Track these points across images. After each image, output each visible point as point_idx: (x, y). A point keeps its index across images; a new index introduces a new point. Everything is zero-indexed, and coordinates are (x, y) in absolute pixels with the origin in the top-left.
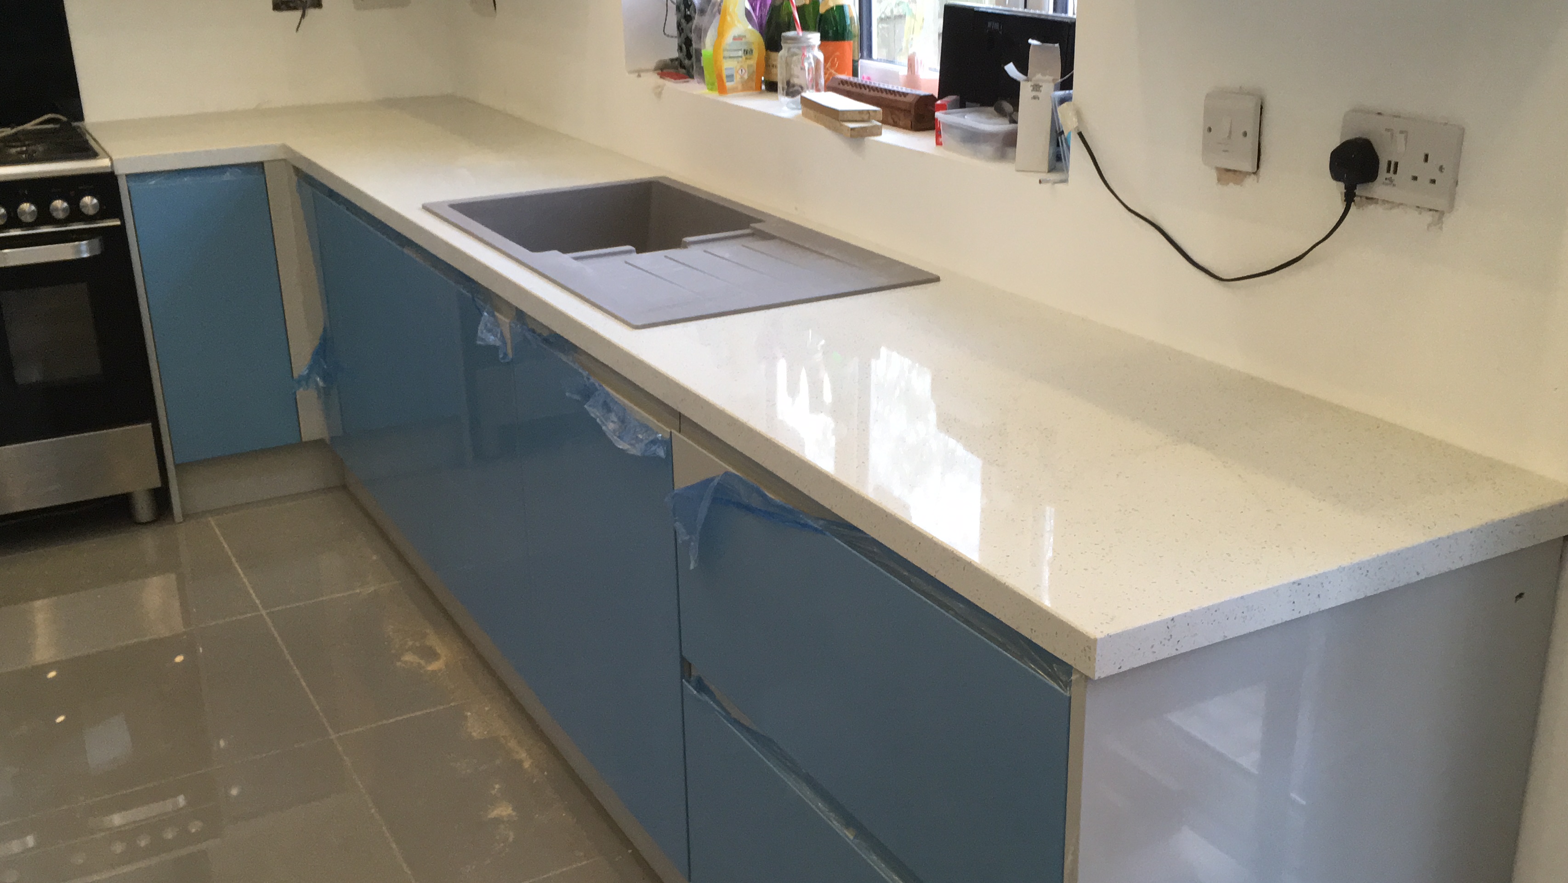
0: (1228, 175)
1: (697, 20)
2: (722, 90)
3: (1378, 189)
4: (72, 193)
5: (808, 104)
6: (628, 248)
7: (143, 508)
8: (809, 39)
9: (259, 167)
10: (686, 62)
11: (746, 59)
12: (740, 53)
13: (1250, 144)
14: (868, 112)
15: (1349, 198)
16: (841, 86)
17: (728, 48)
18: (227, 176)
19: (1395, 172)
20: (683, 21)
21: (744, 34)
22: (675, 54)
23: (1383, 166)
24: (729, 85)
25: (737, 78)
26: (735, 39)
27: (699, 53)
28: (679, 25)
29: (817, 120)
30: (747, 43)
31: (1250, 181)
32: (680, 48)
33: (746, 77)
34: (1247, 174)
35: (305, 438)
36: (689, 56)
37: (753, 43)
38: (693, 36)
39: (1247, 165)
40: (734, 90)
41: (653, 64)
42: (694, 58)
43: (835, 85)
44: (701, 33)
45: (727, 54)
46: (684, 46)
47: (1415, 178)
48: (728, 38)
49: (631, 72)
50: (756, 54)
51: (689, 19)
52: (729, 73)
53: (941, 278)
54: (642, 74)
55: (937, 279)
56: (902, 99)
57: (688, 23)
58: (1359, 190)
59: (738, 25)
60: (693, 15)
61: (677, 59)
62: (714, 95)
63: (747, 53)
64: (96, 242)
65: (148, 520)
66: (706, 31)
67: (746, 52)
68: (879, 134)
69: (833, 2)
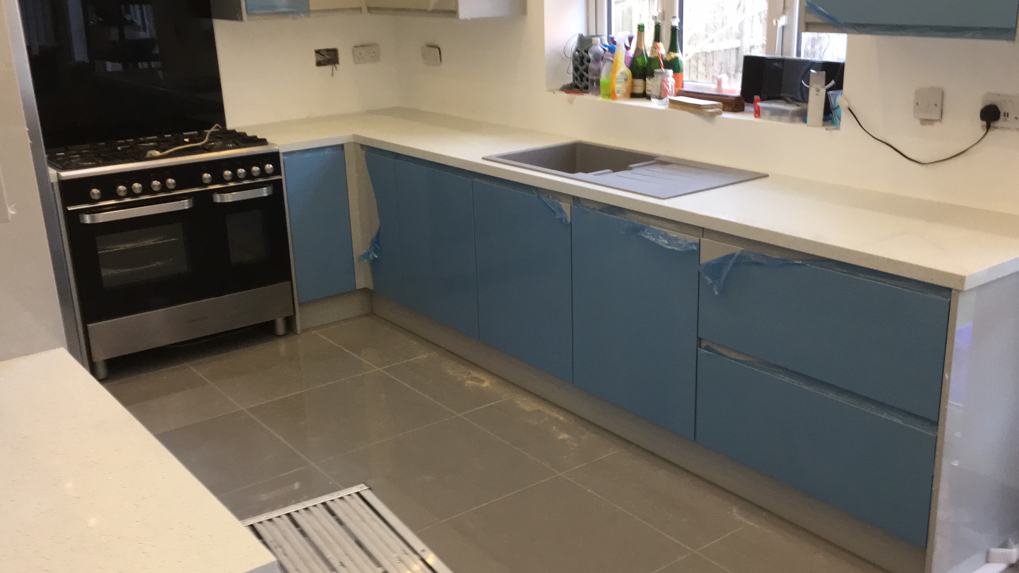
0: (925, 122)
2: (612, 97)
3: (999, 123)
4: (260, 163)
5: (672, 101)
6: (608, 170)
7: (280, 327)
8: (668, 72)
9: (342, 146)
11: (625, 83)
12: (623, 80)
13: (938, 109)
14: (715, 105)
15: (988, 127)
17: (618, 78)
18: (326, 152)
19: (1008, 116)
21: (624, 71)
23: (1002, 114)
25: (621, 92)
26: (621, 73)
29: (683, 109)
30: (626, 76)
31: (937, 124)
33: (624, 91)
34: (936, 121)
35: (358, 288)
38: (588, 73)
39: (936, 117)
41: (559, 87)
45: (618, 81)
46: (579, 78)
47: (1016, 118)
48: (618, 74)
49: (549, 91)
50: (628, 81)
52: (618, 90)
53: (769, 175)
54: (554, 92)
55: (767, 176)
57: (583, 67)
58: (992, 125)
59: (622, 68)
60: (588, 62)
62: (609, 100)
64: (270, 188)
65: (282, 334)
67: (625, 79)
68: (721, 114)
69: (673, 55)
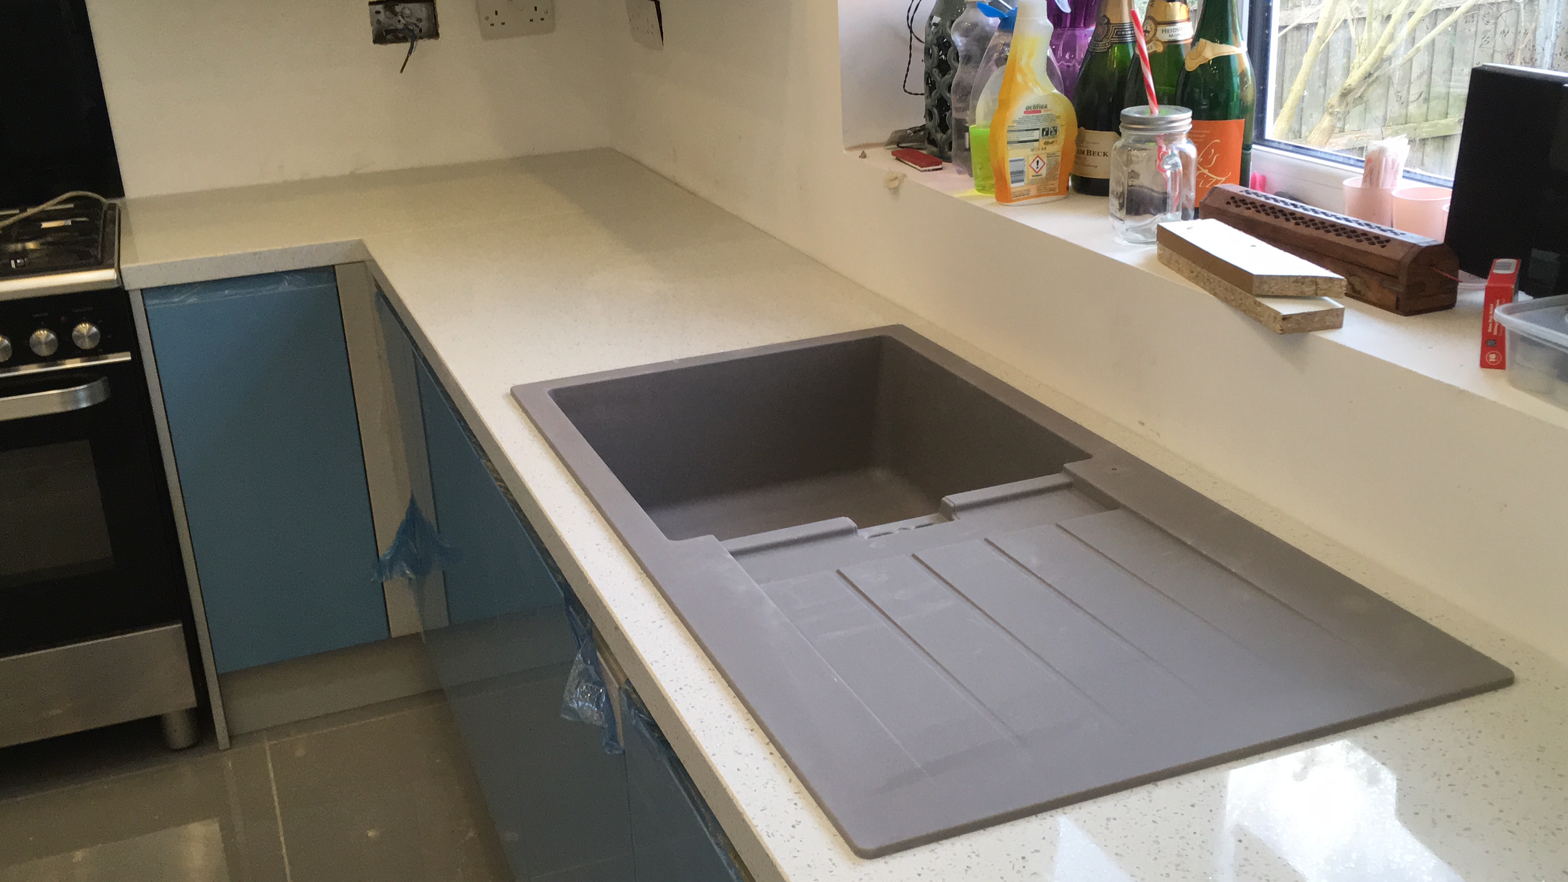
1: (961, 73)
2: (1004, 196)
4: (61, 320)
5: (1165, 238)
7: (179, 732)
8: (1171, 120)
9: (329, 271)
10: (939, 136)
11: (1046, 143)
12: (1036, 135)
16: (1233, 209)
17: (1017, 126)
18: (285, 287)
20: (936, 72)
21: (1042, 103)
22: (919, 120)
24: (1015, 187)
25: (1029, 174)
26: (1029, 110)
27: (962, 129)
28: (928, 76)
29: (1196, 279)
30: (1051, 118)
32: (929, 114)
33: (1044, 172)
35: (396, 633)
36: (943, 126)
37: (1058, 117)
38: (953, 99)
40: (1023, 195)
41: (886, 136)
42: (952, 131)
43: (1220, 204)
44: (968, 94)
45: (1015, 137)
46: (935, 111)
48: (1017, 111)
49: (850, 147)
50: (1061, 136)
51: (944, 67)
52: (1017, 167)
53: (1516, 678)
54: (868, 151)
55: (1510, 680)
56: (1376, 249)
57: (944, 75)
59: (1035, 90)
60: (953, 62)
61: (923, 128)
62: (987, 201)
63: (1047, 134)
64: (99, 385)
65: (184, 746)
66: (979, 92)
67: (1046, 132)
69: (1211, 51)
